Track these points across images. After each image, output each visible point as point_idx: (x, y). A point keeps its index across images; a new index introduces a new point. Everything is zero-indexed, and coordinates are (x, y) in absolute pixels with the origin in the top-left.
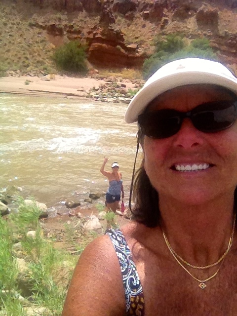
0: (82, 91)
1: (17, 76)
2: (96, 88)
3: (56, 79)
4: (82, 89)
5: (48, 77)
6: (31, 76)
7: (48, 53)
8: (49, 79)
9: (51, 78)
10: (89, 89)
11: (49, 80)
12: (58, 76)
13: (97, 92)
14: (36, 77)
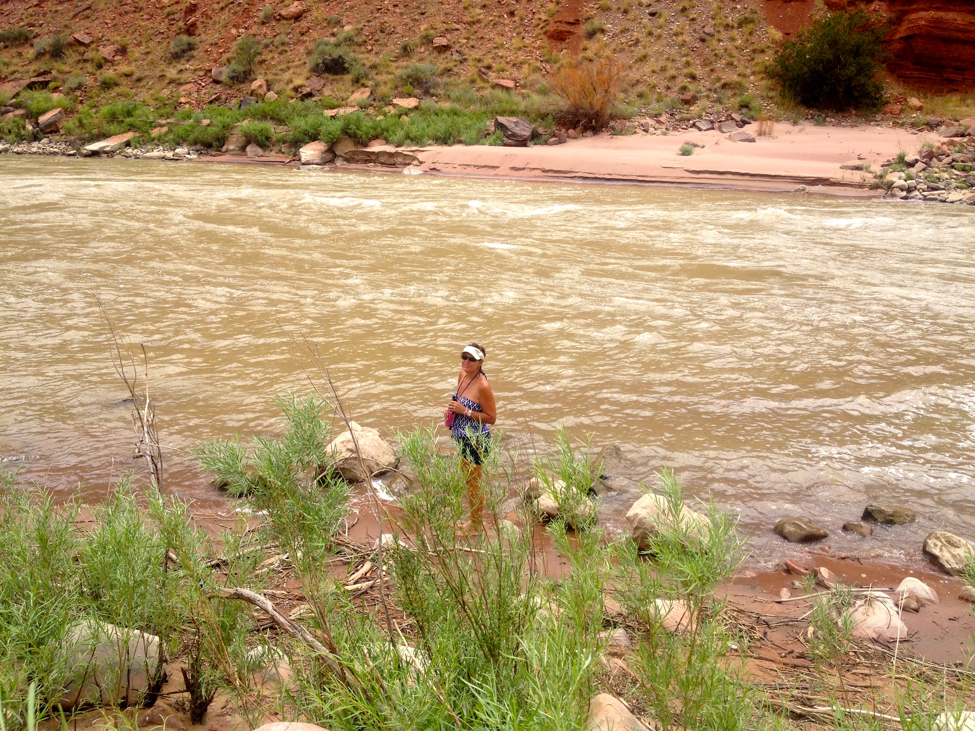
0: (858, 168)
1: (659, 132)
2: (908, 159)
3: (774, 134)
4: (858, 163)
5: (751, 129)
6: (700, 130)
7: (759, 58)
8: (753, 135)
9: (761, 133)
10: (883, 160)
11: (753, 140)
12: (780, 127)
13: (913, 171)
14: (715, 132)
